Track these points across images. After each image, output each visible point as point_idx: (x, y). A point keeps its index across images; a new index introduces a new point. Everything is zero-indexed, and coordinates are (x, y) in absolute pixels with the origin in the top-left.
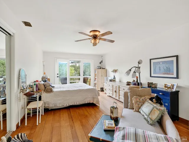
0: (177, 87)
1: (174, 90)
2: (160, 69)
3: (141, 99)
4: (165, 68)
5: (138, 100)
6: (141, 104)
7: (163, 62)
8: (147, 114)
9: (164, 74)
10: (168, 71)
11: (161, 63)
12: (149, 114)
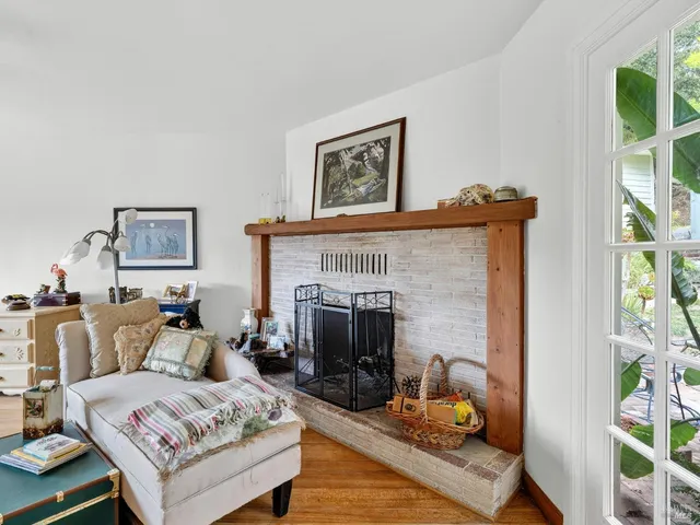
0: (199, 290)
1: (191, 299)
2: (148, 243)
3: (143, 330)
4: (165, 240)
5: (134, 336)
6: (143, 345)
7: (159, 223)
8: (179, 359)
9: (161, 258)
10: (173, 248)
11: (152, 225)
12: (185, 359)
